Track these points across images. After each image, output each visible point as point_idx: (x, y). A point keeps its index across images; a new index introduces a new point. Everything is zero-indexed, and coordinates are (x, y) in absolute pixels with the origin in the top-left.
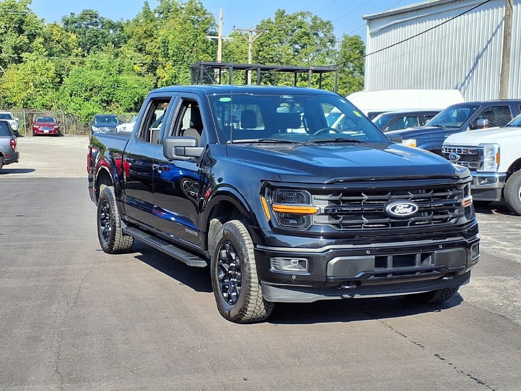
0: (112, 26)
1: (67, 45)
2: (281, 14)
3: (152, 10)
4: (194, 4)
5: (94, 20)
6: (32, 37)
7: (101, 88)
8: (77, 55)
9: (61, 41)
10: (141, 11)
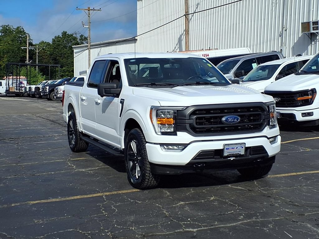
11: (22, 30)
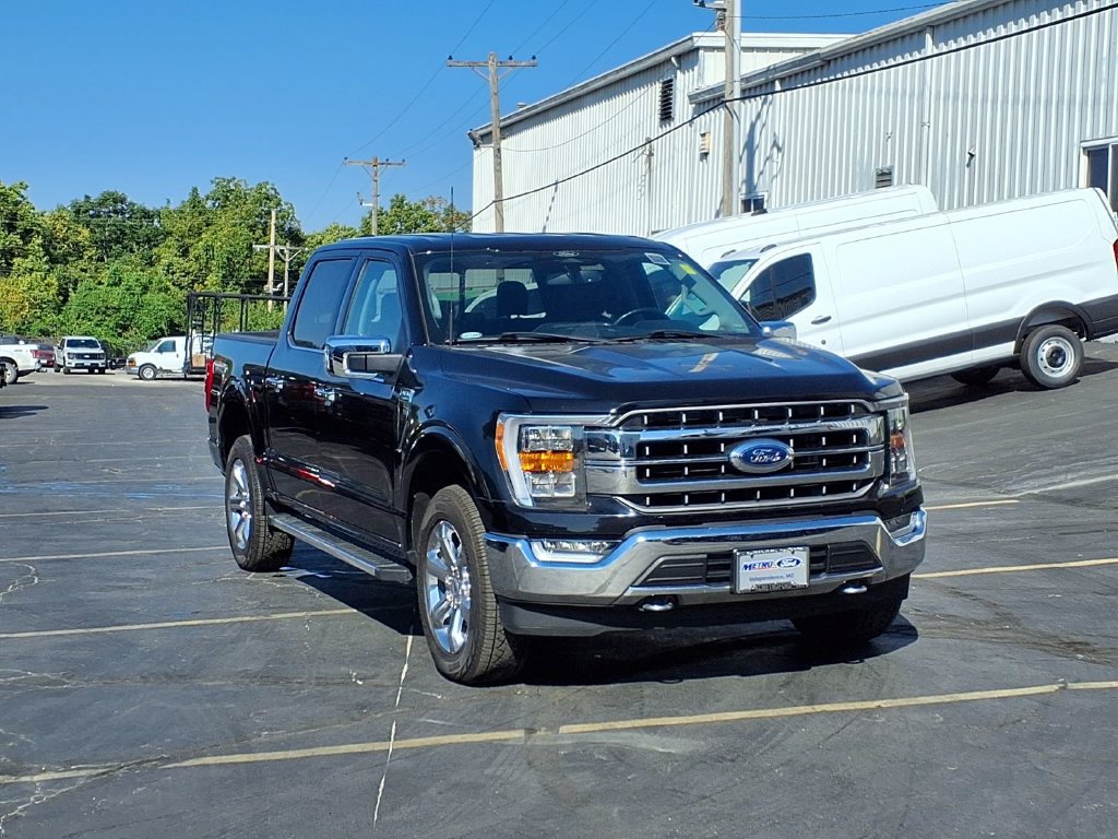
0: (147, 215)
1: (76, 244)
2: (399, 203)
3: (202, 196)
4: (264, 190)
5: (119, 206)
6: (27, 235)
7: (118, 310)
8: (90, 258)
9: (68, 238)
10: (187, 198)
11: (273, 192)
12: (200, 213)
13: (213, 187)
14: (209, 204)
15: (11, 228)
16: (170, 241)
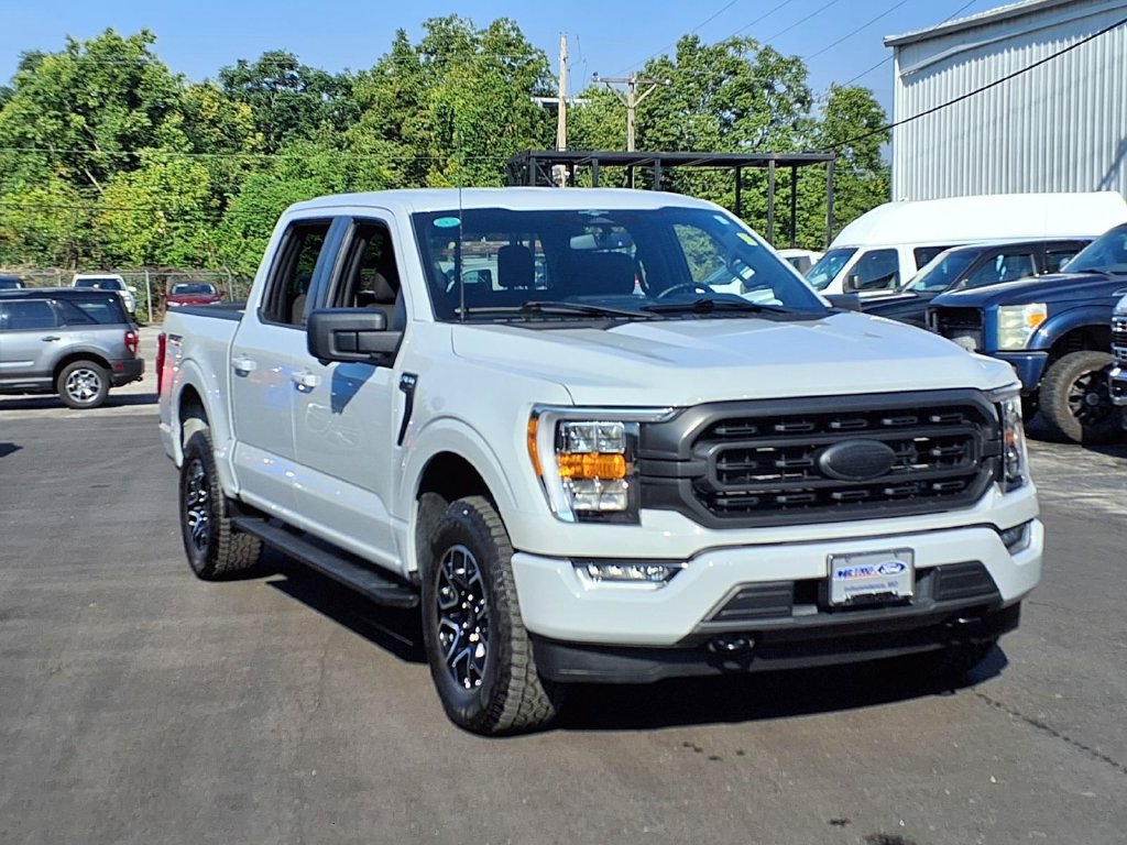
8: (254, 149)
12: (412, 70)
13: (426, 33)
14: (422, 58)
15: (134, 102)
16: (370, 116)
